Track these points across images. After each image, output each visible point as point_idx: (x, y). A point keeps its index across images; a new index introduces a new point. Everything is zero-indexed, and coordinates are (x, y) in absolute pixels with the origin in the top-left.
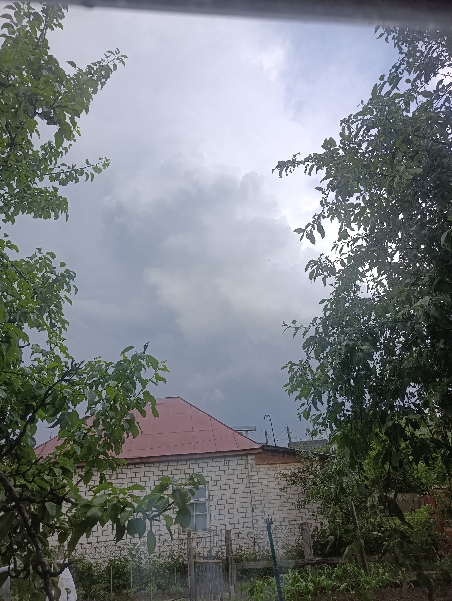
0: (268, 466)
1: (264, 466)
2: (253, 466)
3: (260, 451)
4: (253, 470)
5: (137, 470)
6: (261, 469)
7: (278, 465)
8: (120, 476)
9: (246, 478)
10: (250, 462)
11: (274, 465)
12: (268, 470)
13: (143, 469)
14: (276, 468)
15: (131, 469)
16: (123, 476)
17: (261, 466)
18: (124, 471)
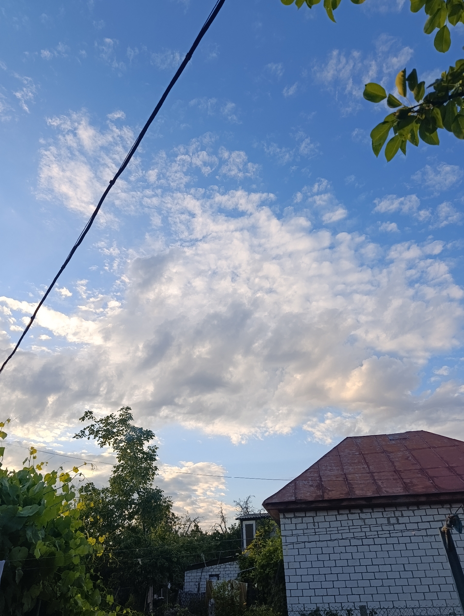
5: (422, 512)
8: (401, 520)
13: (429, 512)
15: (413, 511)
16: (405, 520)
18: (405, 513)
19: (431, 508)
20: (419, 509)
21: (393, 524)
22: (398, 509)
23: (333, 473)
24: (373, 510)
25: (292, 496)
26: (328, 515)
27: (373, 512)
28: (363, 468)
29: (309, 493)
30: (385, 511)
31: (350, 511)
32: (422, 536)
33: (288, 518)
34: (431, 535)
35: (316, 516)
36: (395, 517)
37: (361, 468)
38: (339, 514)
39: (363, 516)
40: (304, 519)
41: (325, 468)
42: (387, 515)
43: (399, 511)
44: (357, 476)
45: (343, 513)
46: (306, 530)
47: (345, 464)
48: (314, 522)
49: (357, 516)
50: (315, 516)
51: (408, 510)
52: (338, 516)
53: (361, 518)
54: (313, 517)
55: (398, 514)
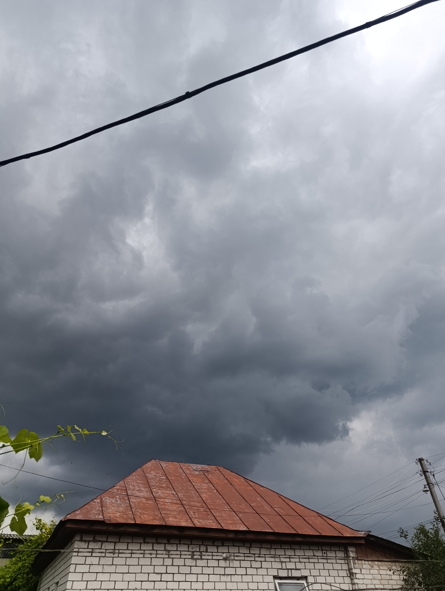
0: (370, 562)
1: (366, 562)
2: (355, 562)
3: (363, 542)
4: (355, 566)
5: (225, 549)
6: (364, 566)
7: (380, 563)
8: (205, 555)
9: (348, 576)
10: (352, 555)
11: (376, 563)
12: (370, 567)
13: (232, 549)
14: (379, 566)
15: (218, 547)
16: (209, 556)
17: (363, 562)
18: (210, 549)
19: (234, 546)
20: (223, 545)
21: (196, 559)
22: (204, 544)
23: (142, 494)
24: (180, 542)
25: (99, 514)
26: (132, 542)
27: (180, 544)
28: (172, 494)
29: (118, 514)
30: (191, 544)
31: (157, 540)
32: (220, 575)
33: (85, 541)
34: (228, 575)
35: (119, 542)
36: (200, 551)
37: (170, 494)
38: (145, 543)
39: (169, 547)
40: (104, 544)
41: (132, 488)
42: (192, 549)
43: (204, 545)
44: (168, 501)
45: (150, 541)
46: (103, 558)
47: (153, 487)
48: (115, 549)
49: (162, 547)
50: (117, 542)
51: (214, 545)
52: (142, 545)
53: (166, 549)
54: (115, 543)
55: (203, 548)
